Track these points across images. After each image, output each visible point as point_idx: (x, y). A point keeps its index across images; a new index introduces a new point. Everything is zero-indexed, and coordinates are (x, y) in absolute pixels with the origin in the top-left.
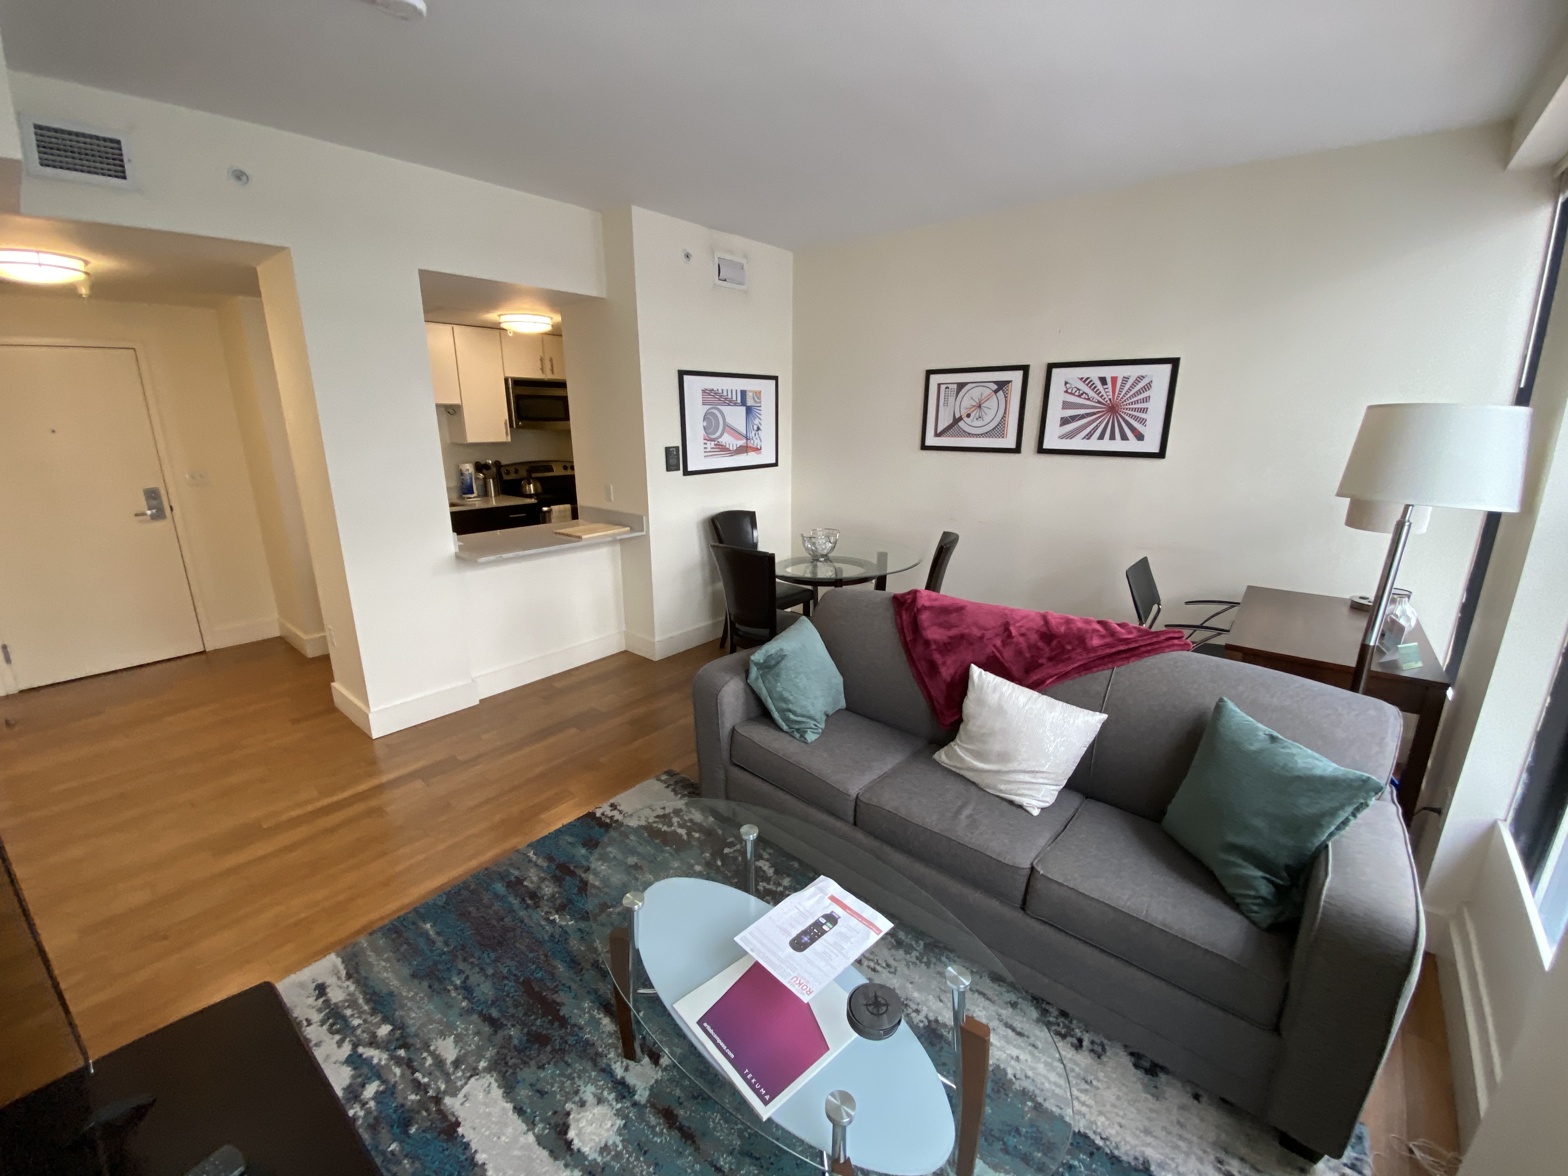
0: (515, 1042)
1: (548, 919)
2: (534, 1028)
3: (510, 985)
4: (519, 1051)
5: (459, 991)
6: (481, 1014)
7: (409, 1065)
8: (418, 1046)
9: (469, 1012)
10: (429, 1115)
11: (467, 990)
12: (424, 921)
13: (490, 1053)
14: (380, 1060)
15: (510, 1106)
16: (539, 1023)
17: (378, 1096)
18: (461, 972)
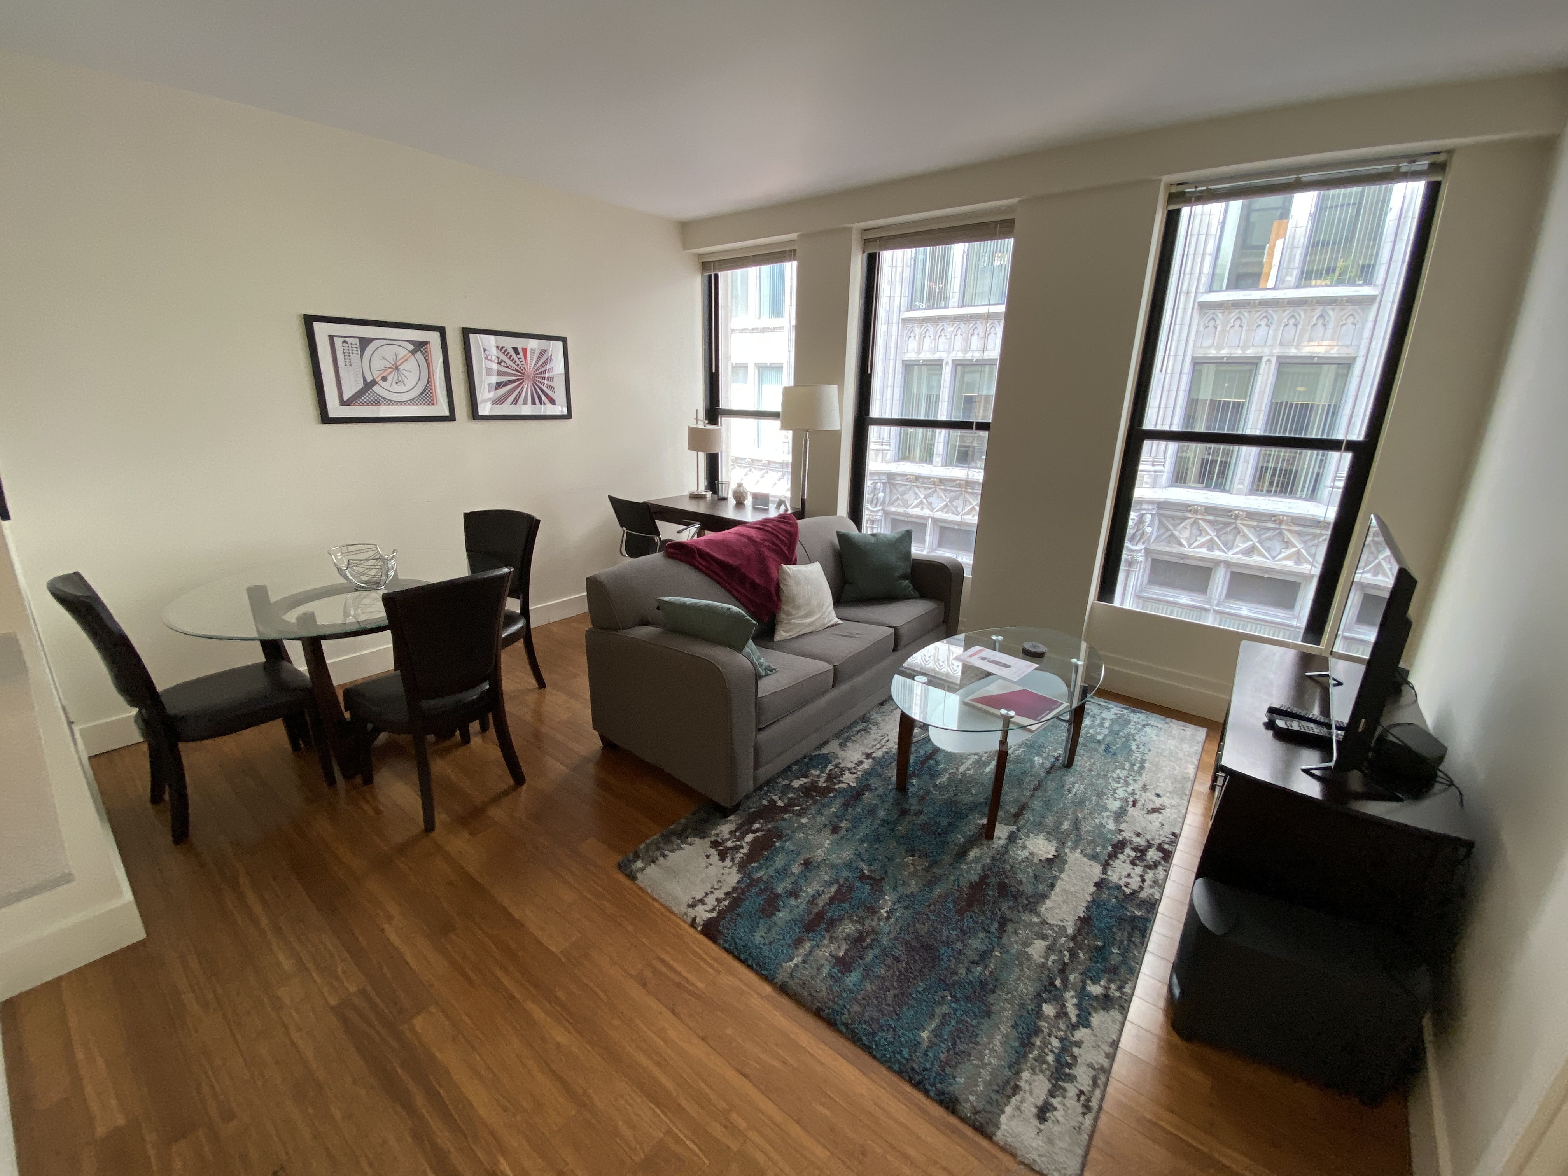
0: (1011, 904)
1: (888, 918)
2: (997, 895)
3: (967, 923)
4: (1015, 898)
5: (987, 963)
6: (1000, 938)
7: (1063, 971)
8: (1046, 972)
9: (1002, 947)
10: (1085, 939)
11: (984, 956)
12: (919, 1043)
13: (1026, 917)
14: (1072, 997)
15: (1053, 893)
16: (992, 893)
17: (1095, 981)
18: (968, 970)
